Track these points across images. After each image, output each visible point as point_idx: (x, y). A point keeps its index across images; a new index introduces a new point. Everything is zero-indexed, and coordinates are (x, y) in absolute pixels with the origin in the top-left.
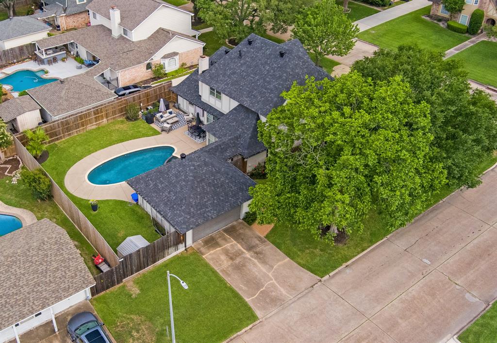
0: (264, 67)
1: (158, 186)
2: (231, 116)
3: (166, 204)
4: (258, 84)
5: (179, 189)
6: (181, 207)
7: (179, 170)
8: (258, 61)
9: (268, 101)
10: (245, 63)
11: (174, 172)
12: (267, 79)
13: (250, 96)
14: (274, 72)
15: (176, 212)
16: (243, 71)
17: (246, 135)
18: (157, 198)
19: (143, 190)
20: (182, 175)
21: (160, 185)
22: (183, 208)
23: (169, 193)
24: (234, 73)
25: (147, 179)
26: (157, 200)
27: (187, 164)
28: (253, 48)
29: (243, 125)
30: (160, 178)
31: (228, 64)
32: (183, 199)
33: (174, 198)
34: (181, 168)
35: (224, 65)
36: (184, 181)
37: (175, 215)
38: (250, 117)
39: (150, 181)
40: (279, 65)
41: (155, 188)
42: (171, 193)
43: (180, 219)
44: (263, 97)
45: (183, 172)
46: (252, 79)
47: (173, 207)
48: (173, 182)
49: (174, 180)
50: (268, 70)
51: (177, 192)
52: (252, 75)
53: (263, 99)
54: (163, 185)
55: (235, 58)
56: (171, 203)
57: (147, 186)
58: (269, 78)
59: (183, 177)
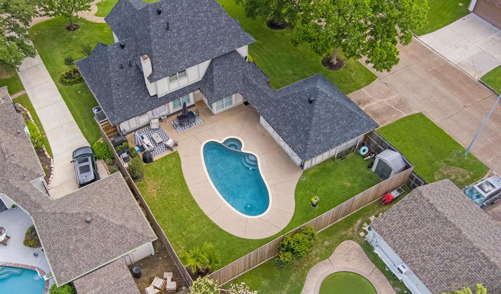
0: (198, 17)
1: (326, 132)
2: (220, 72)
3: (347, 131)
4: (212, 31)
5: (340, 115)
6: (356, 119)
7: (324, 107)
8: (187, 18)
9: (236, 33)
10: (179, 29)
11: (323, 113)
12: (214, 21)
13: (218, 44)
14: (211, 12)
15: (357, 125)
16: (187, 35)
17: (248, 69)
18: (337, 137)
19: (323, 148)
20: (330, 107)
21: (326, 130)
22: (357, 118)
23: (338, 124)
24: (182, 44)
25: (314, 140)
26: (339, 138)
27: (323, 98)
28: (168, 13)
29: (236, 67)
30: (320, 127)
31: (165, 43)
32: (350, 115)
33: (345, 122)
34: (324, 105)
35: (163, 48)
36: (336, 107)
37: (360, 126)
38: (233, 57)
39: (318, 138)
40: (208, 5)
41: (326, 136)
42: (340, 122)
43: (365, 124)
44: (229, 34)
45: (327, 105)
46: (202, 33)
47: (351, 126)
48: (331, 117)
49: (329, 115)
50: (205, 16)
51: (341, 117)
52: (198, 31)
53: (230, 36)
54: (328, 128)
55: (164, 35)
56: (347, 126)
57: (320, 143)
58: (214, 19)
59: (333, 106)
